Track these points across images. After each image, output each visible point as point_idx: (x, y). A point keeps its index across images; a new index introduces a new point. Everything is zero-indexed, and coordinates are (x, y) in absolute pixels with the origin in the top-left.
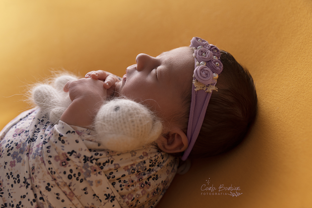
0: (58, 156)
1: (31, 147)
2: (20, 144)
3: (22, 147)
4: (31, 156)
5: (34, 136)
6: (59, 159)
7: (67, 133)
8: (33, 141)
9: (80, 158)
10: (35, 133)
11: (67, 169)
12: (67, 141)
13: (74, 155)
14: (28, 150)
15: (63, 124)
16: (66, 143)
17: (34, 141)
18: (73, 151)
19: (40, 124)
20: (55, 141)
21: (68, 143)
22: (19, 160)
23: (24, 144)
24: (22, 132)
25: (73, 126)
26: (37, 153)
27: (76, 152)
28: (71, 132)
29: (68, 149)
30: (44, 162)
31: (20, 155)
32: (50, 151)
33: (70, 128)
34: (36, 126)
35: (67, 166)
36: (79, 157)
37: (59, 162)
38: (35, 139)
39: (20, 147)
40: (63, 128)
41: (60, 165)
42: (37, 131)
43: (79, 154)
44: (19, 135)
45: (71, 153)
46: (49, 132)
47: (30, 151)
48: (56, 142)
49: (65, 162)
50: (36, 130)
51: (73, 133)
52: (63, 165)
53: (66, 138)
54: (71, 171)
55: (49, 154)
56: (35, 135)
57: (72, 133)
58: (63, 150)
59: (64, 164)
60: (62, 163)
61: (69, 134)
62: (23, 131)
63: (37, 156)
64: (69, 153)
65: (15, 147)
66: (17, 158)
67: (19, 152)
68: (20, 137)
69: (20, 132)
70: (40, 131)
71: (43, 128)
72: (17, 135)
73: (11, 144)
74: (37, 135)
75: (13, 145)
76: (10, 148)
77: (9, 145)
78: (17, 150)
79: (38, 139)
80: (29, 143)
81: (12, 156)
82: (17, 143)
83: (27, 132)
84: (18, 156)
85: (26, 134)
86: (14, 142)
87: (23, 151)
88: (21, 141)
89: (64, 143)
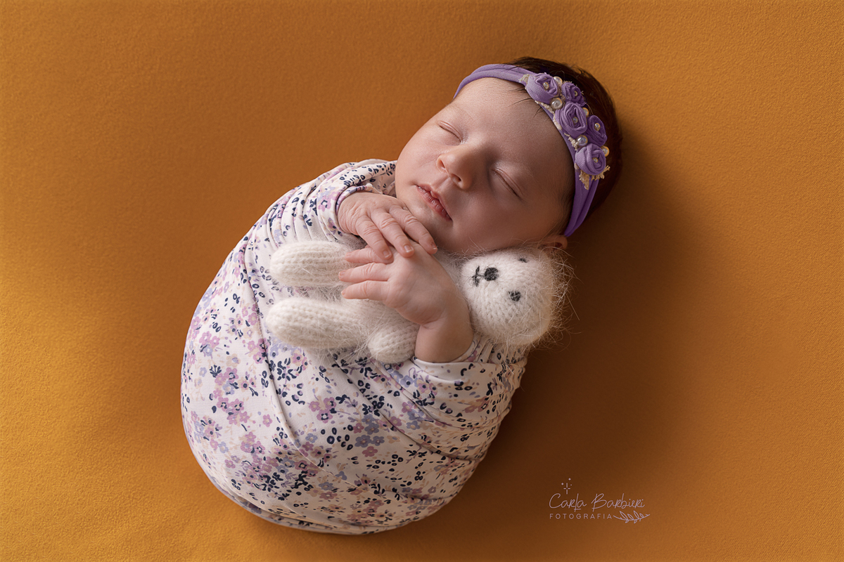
0: (472, 406)
1: (387, 416)
2: (358, 424)
3: (365, 425)
4: (404, 426)
5: (371, 398)
7: (462, 375)
8: (381, 407)
10: (366, 393)
12: (473, 384)
13: (493, 388)
14: (389, 424)
15: (442, 367)
16: (473, 386)
17: (380, 405)
18: (489, 385)
20: (453, 395)
21: (478, 384)
23: (365, 420)
24: (332, 405)
25: (460, 359)
26: (416, 420)
28: (467, 368)
31: (373, 435)
32: (450, 409)
33: (457, 366)
34: (350, 382)
35: (489, 404)
36: (496, 384)
38: (378, 401)
39: (362, 428)
40: (449, 371)
42: (364, 387)
43: (493, 380)
44: (333, 411)
45: (490, 391)
46: (413, 385)
47: (395, 422)
48: (456, 396)
49: (485, 404)
50: (361, 388)
51: (472, 367)
54: (494, 403)
55: (455, 414)
56: (369, 396)
57: (469, 368)
61: (465, 373)
62: (332, 402)
63: (419, 423)
64: (488, 394)
65: (351, 433)
66: (371, 442)
67: (368, 433)
68: (342, 414)
69: (327, 406)
70: (368, 385)
71: (372, 378)
72: (327, 414)
73: (335, 434)
74: (372, 392)
75: (342, 434)
76: (343, 439)
77: (335, 437)
78: (359, 435)
79: (388, 399)
80: (379, 415)
81: (357, 445)
82: (349, 426)
83: (341, 399)
84: (372, 439)
85: (346, 402)
86: (339, 427)
87: (373, 428)
88: (353, 420)
89: (471, 388)
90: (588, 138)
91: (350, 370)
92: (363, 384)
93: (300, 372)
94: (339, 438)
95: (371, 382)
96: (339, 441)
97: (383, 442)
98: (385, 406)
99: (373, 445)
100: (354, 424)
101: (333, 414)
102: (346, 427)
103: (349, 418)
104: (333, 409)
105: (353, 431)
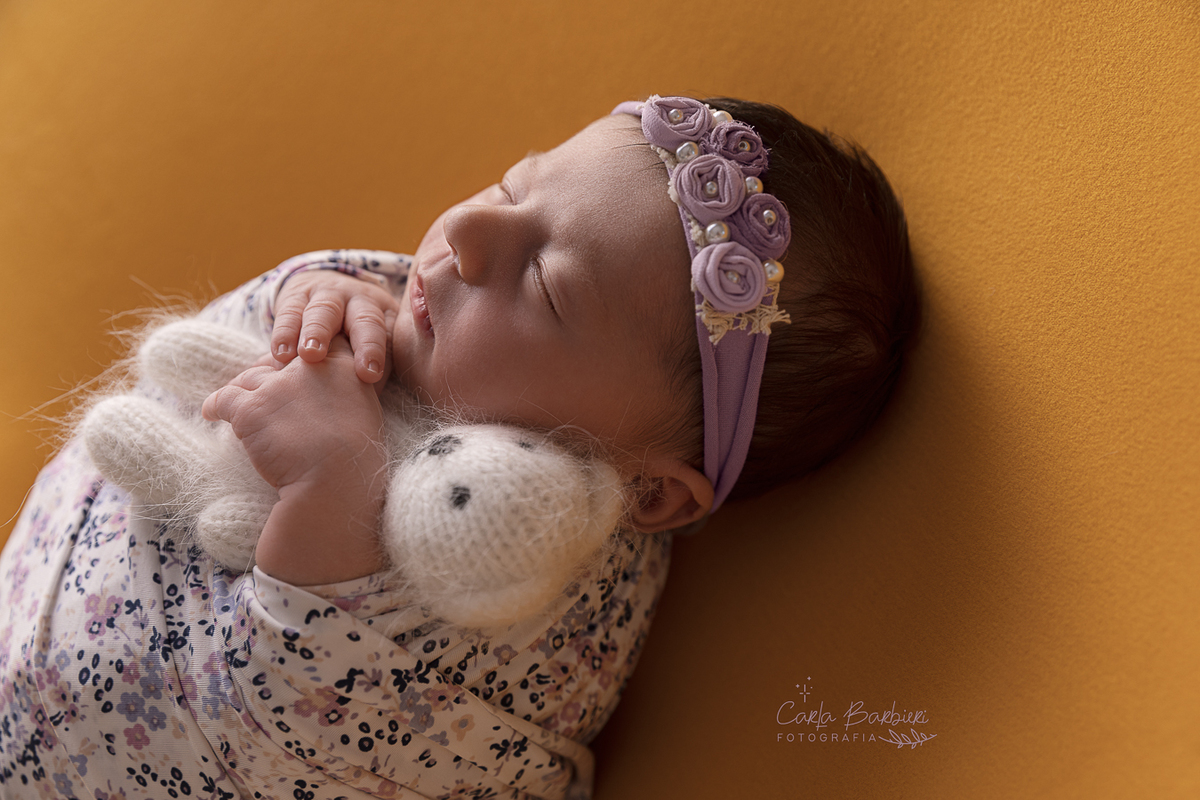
0: (307, 701)
1: (181, 671)
2: (134, 665)
3: (144, 673)
4: (197, 705)
5: (173, 624)
6: (314, 708)
7: (307, 621)
8: (177, 647)
9: (382, 683)
10: (169, 611)
11: (351, 728)
12: (318, 648)
13: (361, 683)
14: (176, 686)
15: (278, 589)
16: (317, 654)
17: (179, 643)
18: (353, 673)
19: (166, 563)
20: (278, 657)
21: (328, 654)
22: (155, 721)
23: (148, 663)
24: (115, 612)
25: (317, 588)
26: (219, 697)
27: (361, 672)
28: (322, 612)
29: (331, 672)
30: (259, 726)
31: (150, 702)
32: (268, 690)
33: (308, 599)
34: (157, 578)
35: (347, 718)
36: (377, 683)
37: (315, 716)
38: (181, 634)
39: (137, 675)
40: (286, 603)
41: (321, 722)
42: (173, 599)
43: (374, 671)
44: (111, 623)
45: (348, 682)
46: (229, 615)
47: (188, 688)
48: (282, 661)
49: (334, 711)
50: (167, 597)
51: (330, 615)
52: (331, 722)
53: (312, 638)
54: (364, 727)
55: (272, 703)
56: (171, 617)
57: (326, 615)
58: (317, 679)
59: (333, 716)
60: (327, 716)
61: (314, 620)
62: (117, 606)
63: (221, 707)
64: (339, 684)
65: (117, 678)
66: (143, 714)
67: (144, 693)
68: (120, 634)
69: (107, 610)
70: (182, 598)
71: (192, 585)
72: (100, 625)
73: (94, 666)
74: (181, 615)
75: (105, 671)
76: (101, 684)
77: (93, 672)
78: (130, 689)
79: (195, 637)
80: (166, 659)
81: (121, 710)
82: (119, 661)
83: (133, 606)
84: (146, 708)
85: (136, 616)
86: (105, 657)
87: (153, 689)
88: (129, 652)
89: (311, 656)
90: (730, 228)
91: (170, 560)
92: (175, 594)
93: (109, 540)
94: (97, 677)
95: (187, 592)
96: (95, 684)
97: (163, 726)
98: (186, 648)
99: (146, 725)
100: (127, 662)
101: (108, 629)
102: (115, 661)
103: (126, 647)
104: (113, 619)
105: (122, 675)
